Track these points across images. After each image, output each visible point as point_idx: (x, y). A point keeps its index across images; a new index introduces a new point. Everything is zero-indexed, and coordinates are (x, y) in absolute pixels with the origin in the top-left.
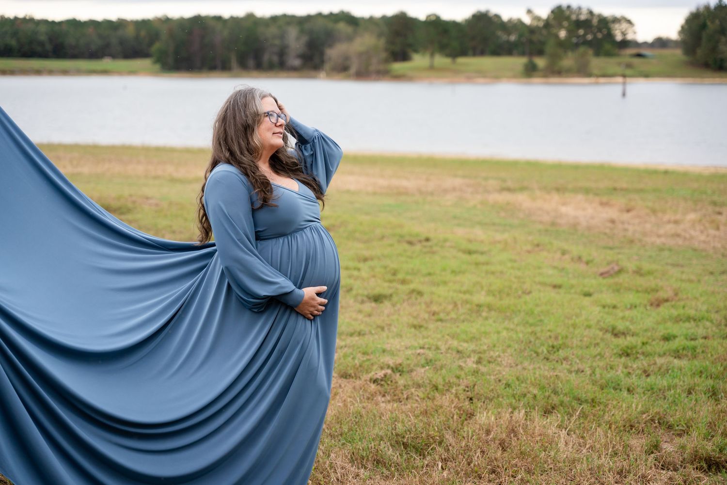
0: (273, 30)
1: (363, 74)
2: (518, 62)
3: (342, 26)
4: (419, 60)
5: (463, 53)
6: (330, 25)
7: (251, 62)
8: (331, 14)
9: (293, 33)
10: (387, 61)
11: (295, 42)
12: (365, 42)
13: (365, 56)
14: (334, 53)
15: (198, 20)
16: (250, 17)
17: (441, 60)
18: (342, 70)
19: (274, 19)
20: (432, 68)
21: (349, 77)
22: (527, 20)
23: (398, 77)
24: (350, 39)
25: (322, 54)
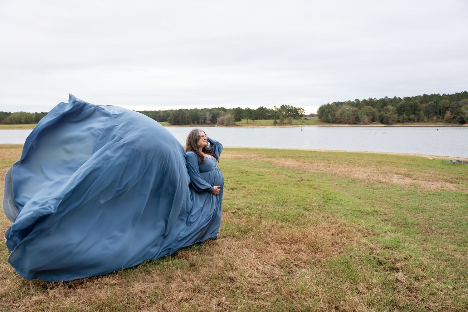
0: (202, 113)
1: (228, 125)
2: (272, 121)
3: (221, 111)
4: (244, 121)
5: (256, 119)
6: (219, 111)
7: (196, 122)
8: (219, 108)
9: (208, 114)
10: (234, 121)
11: (208, 116)
12: (228, 116)
13: (228, 120)
14: (219, 119)
15: (181, 111)
16: (196, 109)
17: (250, 121)
18: (222, 124)
19: (202, 110)
20: (247, 123)
21: (224, 126)
22: (274, 109)
23: (238, 126)
24: (224, 115)
25: (216, 119)
